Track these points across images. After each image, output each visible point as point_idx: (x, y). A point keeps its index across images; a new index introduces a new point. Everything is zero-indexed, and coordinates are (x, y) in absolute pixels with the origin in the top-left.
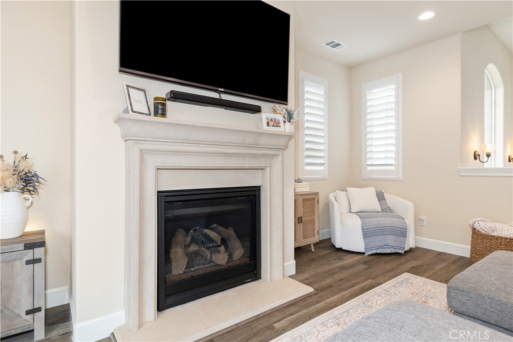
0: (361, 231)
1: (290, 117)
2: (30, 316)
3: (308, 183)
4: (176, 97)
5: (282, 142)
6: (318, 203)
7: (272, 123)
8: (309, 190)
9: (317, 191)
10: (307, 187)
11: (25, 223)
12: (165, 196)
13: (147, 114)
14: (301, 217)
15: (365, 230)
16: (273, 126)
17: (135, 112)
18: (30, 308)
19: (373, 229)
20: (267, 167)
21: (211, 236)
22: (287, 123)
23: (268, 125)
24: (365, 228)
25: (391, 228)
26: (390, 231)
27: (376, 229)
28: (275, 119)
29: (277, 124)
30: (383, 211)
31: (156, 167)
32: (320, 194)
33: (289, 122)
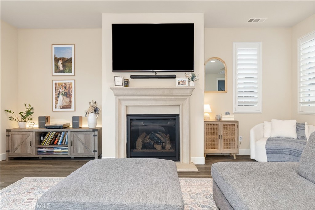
0: (265, 149)
1: (193, 78)
2: (94, 153)
3: (233, 115)
4: (133, 77)
5: (188, 92)
6: (238, 127)
7: (182, 83)
8: (234, 120)
9: (238, 120)
10: (233, 117)
11: (96, 124)
12: (130, 117)
13: (121, 86)
14: (222, 135)
15: (268, 149)
16: (182, 84)
17: (116, 86)
18: (94, 150)
19: (274, 149)
20: (181, 105)
21: (159, 137)
22: (192, 82)
23: (179, 84)
24: (268, 147)
25: (290, 149)
26: (289, 152)
27: (276, 149)
28: (183, 81)
29: (184, 83)
30: (298, 138)
31: (125, 105)
32: (239, 122)
33: (192, 81)
